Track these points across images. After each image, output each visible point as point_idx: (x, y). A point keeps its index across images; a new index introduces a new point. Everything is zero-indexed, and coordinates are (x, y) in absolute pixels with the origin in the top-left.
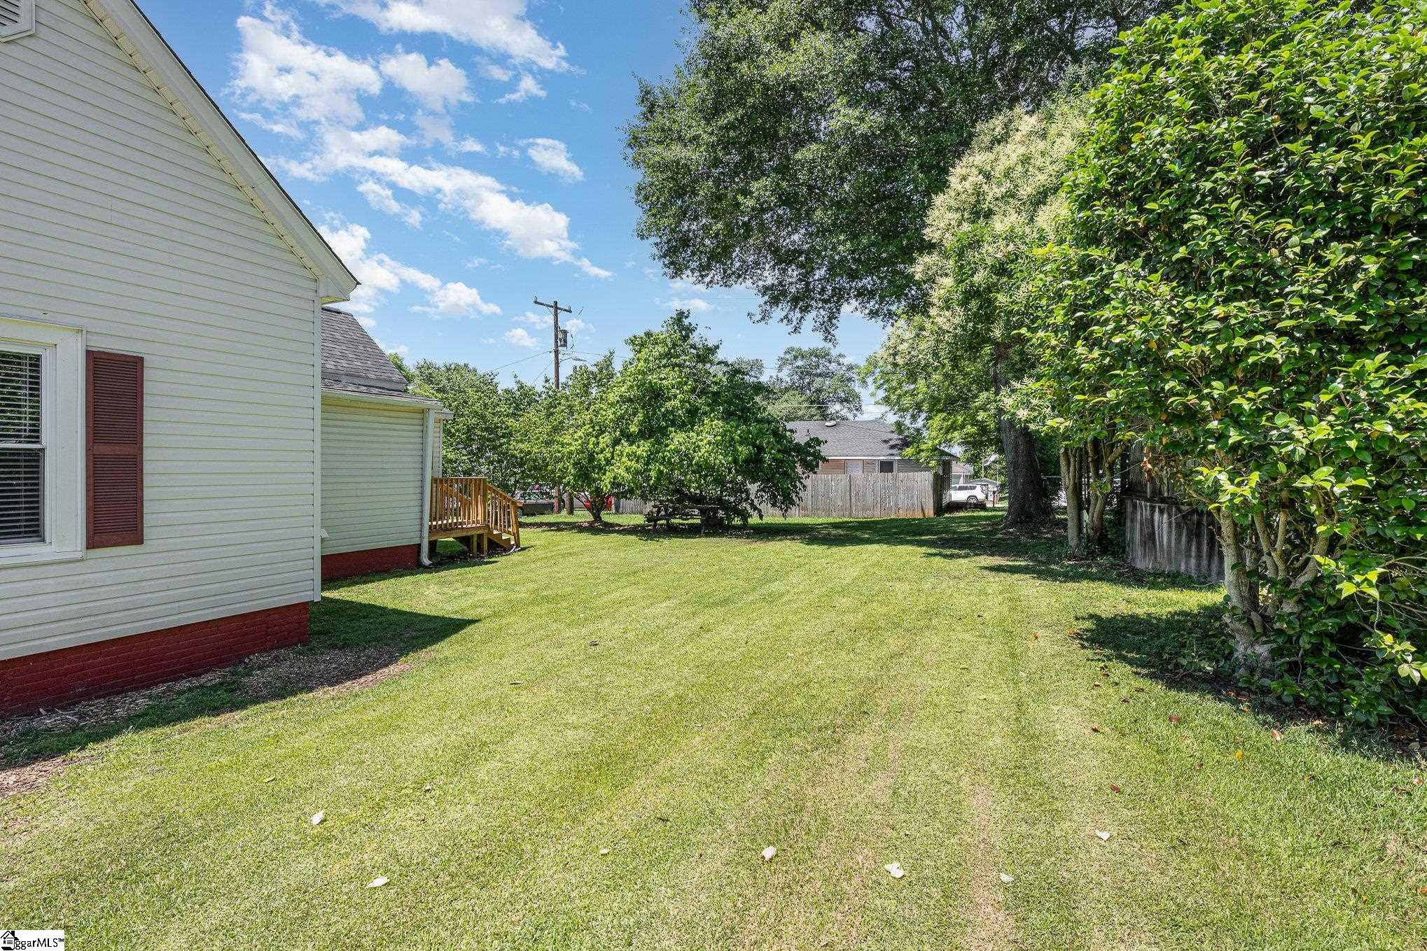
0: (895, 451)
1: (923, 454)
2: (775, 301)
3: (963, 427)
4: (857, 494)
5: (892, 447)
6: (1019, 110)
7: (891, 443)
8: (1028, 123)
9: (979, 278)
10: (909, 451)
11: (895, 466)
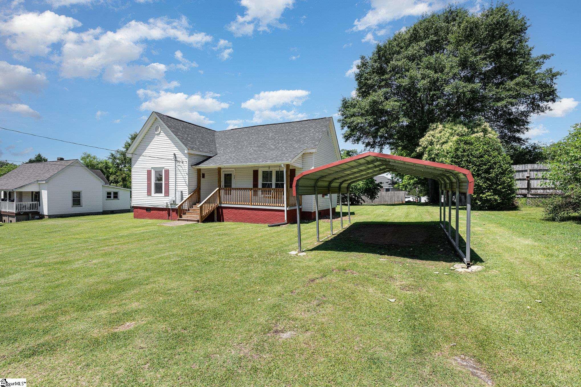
0: (390, 185)
1: (401, 187)
2: (366, 146)
3: (413, 179)
4: (383, 197)
5: (390, 184)
6: (439, 123)
7: (389, 183)
8: (440, 127)
9: (433, 156)
10: (396, 186)
11: (390, 190)
